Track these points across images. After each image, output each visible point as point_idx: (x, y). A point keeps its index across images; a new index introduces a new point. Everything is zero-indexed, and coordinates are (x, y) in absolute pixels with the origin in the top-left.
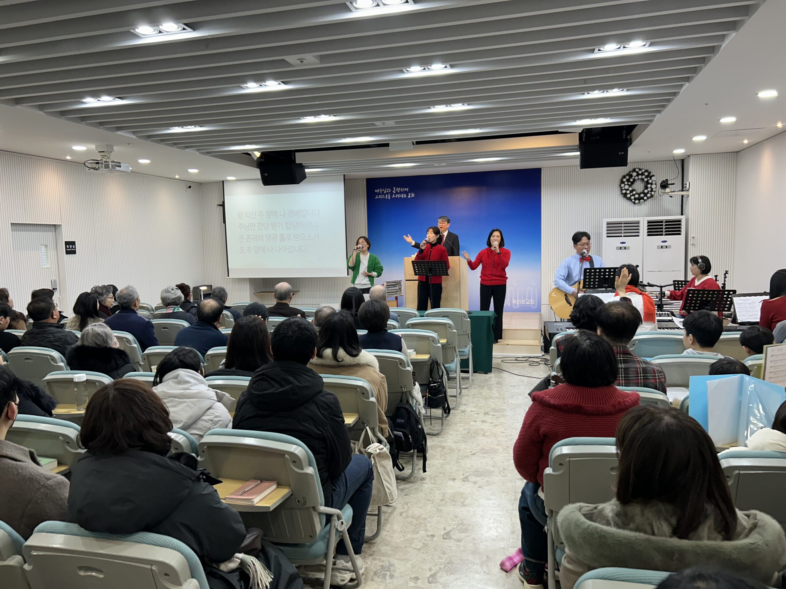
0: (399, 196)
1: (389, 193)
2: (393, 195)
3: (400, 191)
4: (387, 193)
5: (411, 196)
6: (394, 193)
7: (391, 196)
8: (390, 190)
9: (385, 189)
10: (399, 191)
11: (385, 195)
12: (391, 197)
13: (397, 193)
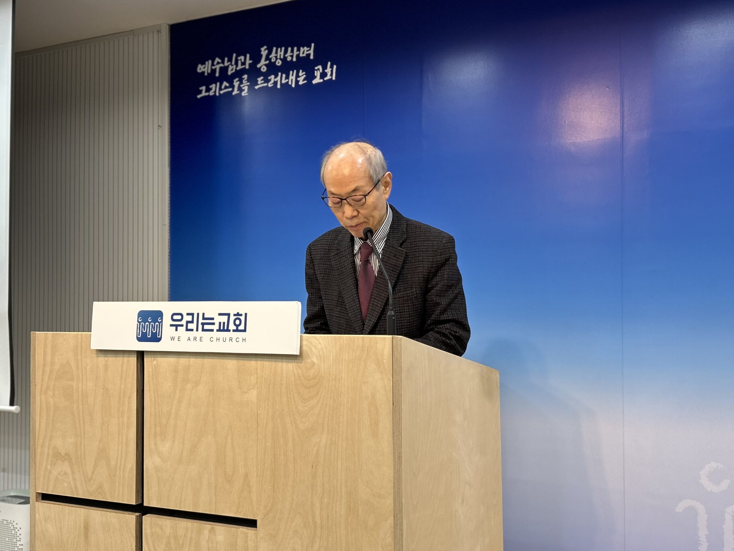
0: (280, 79)
1: (243, 71)
2: (260, 80)
3: (284, 60)
4: (239, 74)
5: (323, 75)
6: (264, 69)
7: (253, 81)
8: (248, 62)
9: (230, 60)
10: (279, 63)
11: (230, 80)
12: (251, 88)
13: (272, 69)
